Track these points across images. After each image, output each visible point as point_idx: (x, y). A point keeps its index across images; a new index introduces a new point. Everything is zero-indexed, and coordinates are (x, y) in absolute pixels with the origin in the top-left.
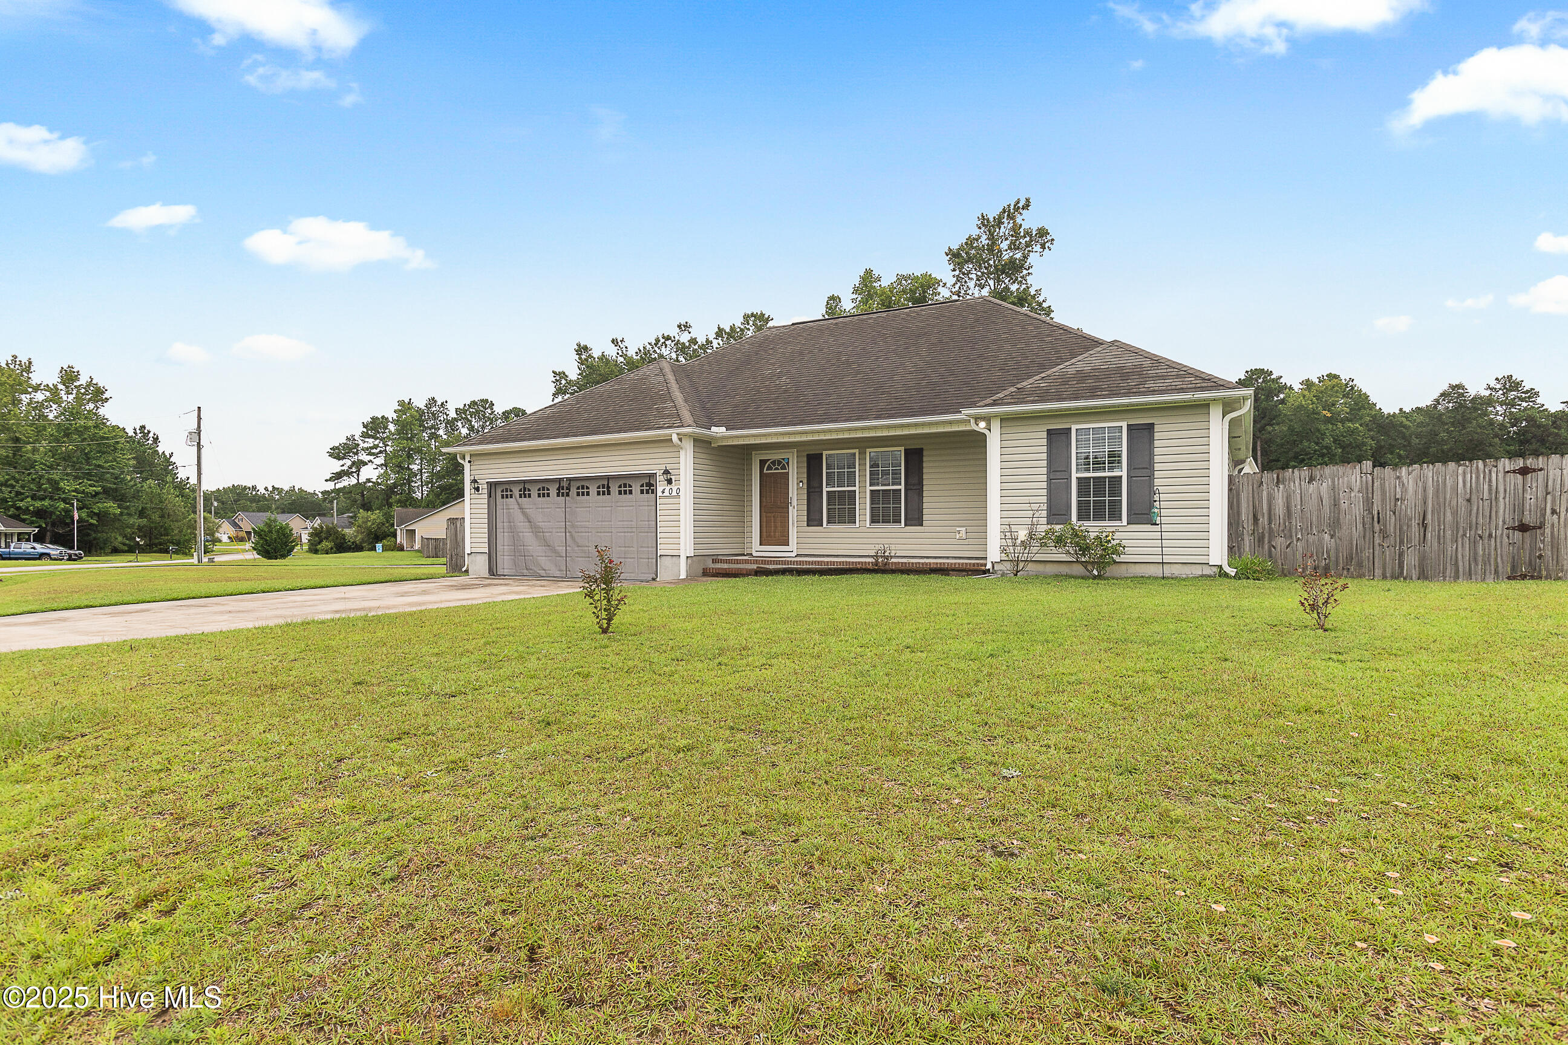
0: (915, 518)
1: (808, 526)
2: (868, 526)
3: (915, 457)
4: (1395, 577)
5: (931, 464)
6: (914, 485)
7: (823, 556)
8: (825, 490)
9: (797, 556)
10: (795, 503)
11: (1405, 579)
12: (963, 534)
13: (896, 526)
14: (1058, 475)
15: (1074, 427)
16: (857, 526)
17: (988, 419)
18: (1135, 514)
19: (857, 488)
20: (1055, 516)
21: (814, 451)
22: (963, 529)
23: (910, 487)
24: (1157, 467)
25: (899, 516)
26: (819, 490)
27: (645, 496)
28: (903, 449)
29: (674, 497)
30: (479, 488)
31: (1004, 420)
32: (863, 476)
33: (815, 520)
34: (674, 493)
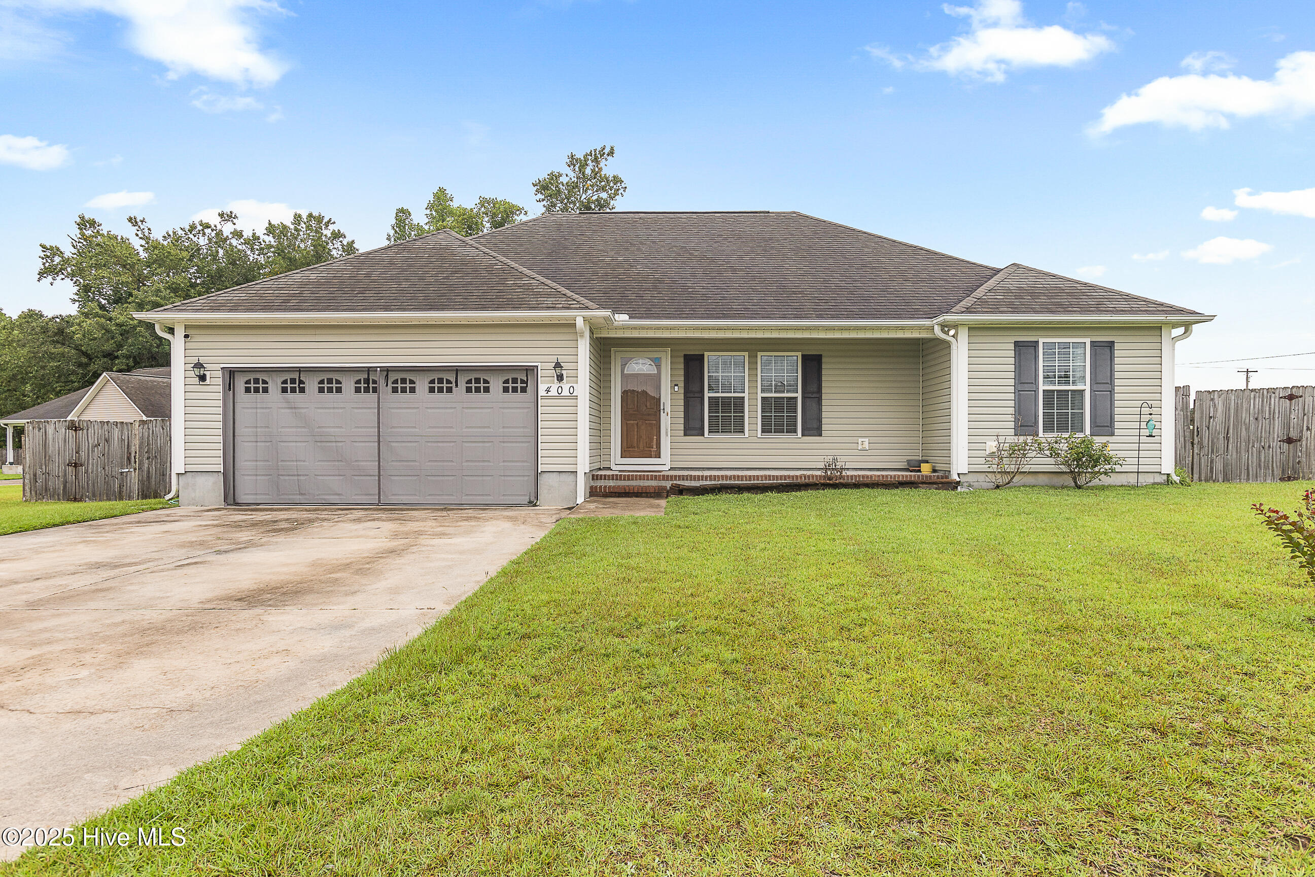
0: (814, 428)
1: (685, 435)
2: (759, 436)
3: (812, 364)
4: (1207, 480)
5: (831, 372)
6: (813, 393)
8: (707, 395)
9: (672, 469)
10: (668, 409)
11: (1214, 481)
12: (866, 446)
13: (791, 436)
14: (1026, 387)
15: (1041, 341)
16: (747, 435)
17: (956, 326)
18: (1097, 426)
19: (746, 395)
20: (1024, 425)
21: (693, 351)
22: (867, 440)
23: (806, 395)
24: (1117, 382)
25: (795, 425)
26: (700, 395)
27: (511, 395)
28: (799, 354)
29: (565, 397)
30: (205, 375)
31: (973, 329)
32: (753, 381)
33: (694, 429)
34: (566, 393)
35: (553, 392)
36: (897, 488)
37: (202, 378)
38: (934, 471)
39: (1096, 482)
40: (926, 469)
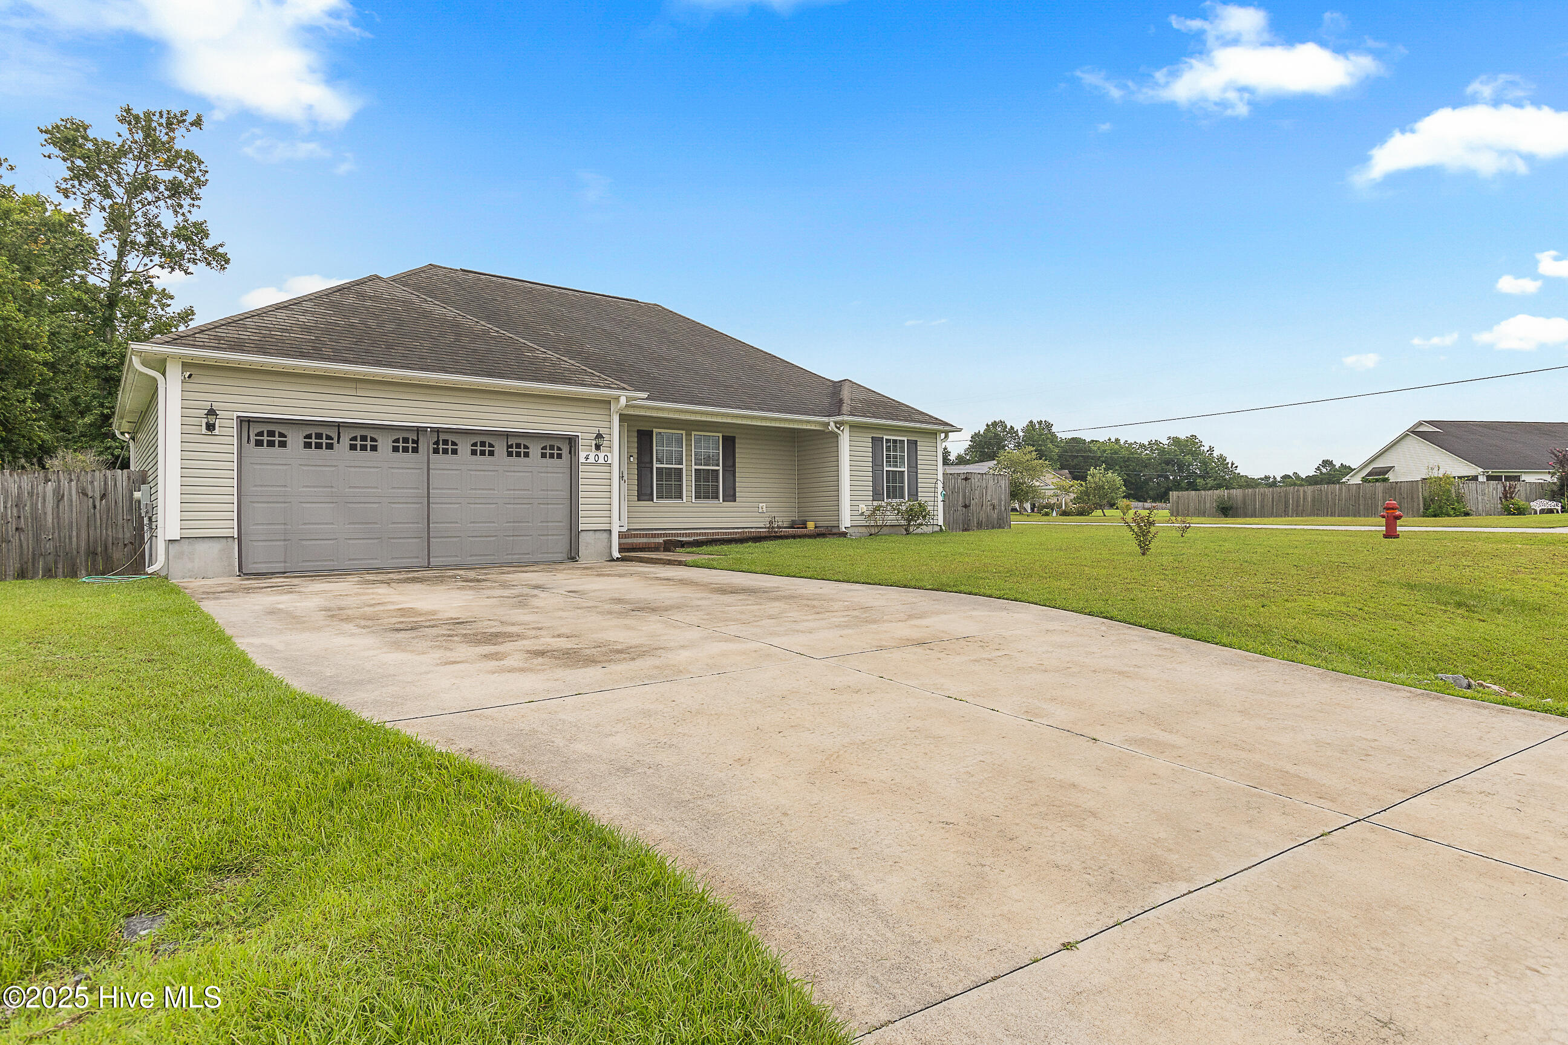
0: (731, 496)
1: (638, 500)
2: (693, 501)
3: (729, 443)
5: (743, 451)
6: (730, 467)
7: (656, 529)
8: (655, 465)
10: (626, 477)
12: (764, 509)
13: (715, 502)
14: (878, 468)
15: (884, 438)
16: (685, 501)
17: (842, 424)
18: (911, 495)
19: (684, 466)
20: (877, 495)
21: (645, 427)
22: (764, 504)
23: (726, 468)
24: (919, 467)
25: (717, 493)
26: (650, 466)
27: (548, 461)
28: (720, 435)
29: (601, 465)
30: (214, 425)
31: (854, 427)
32: (689, 455)
33: (645, 495)
34: (601, 461)
35: (591, 460)
36: (815, 538)
37: (210, 427)
38: (816, 527)
39: (919, 531)
40: (811, 525)
